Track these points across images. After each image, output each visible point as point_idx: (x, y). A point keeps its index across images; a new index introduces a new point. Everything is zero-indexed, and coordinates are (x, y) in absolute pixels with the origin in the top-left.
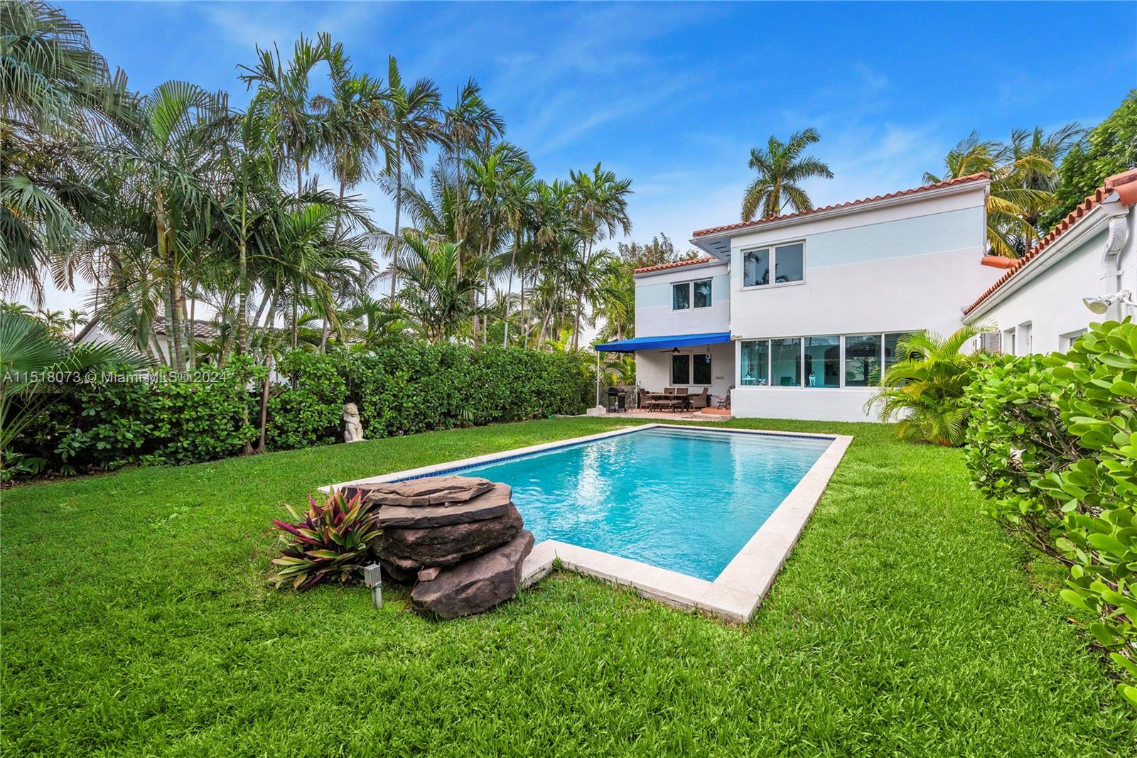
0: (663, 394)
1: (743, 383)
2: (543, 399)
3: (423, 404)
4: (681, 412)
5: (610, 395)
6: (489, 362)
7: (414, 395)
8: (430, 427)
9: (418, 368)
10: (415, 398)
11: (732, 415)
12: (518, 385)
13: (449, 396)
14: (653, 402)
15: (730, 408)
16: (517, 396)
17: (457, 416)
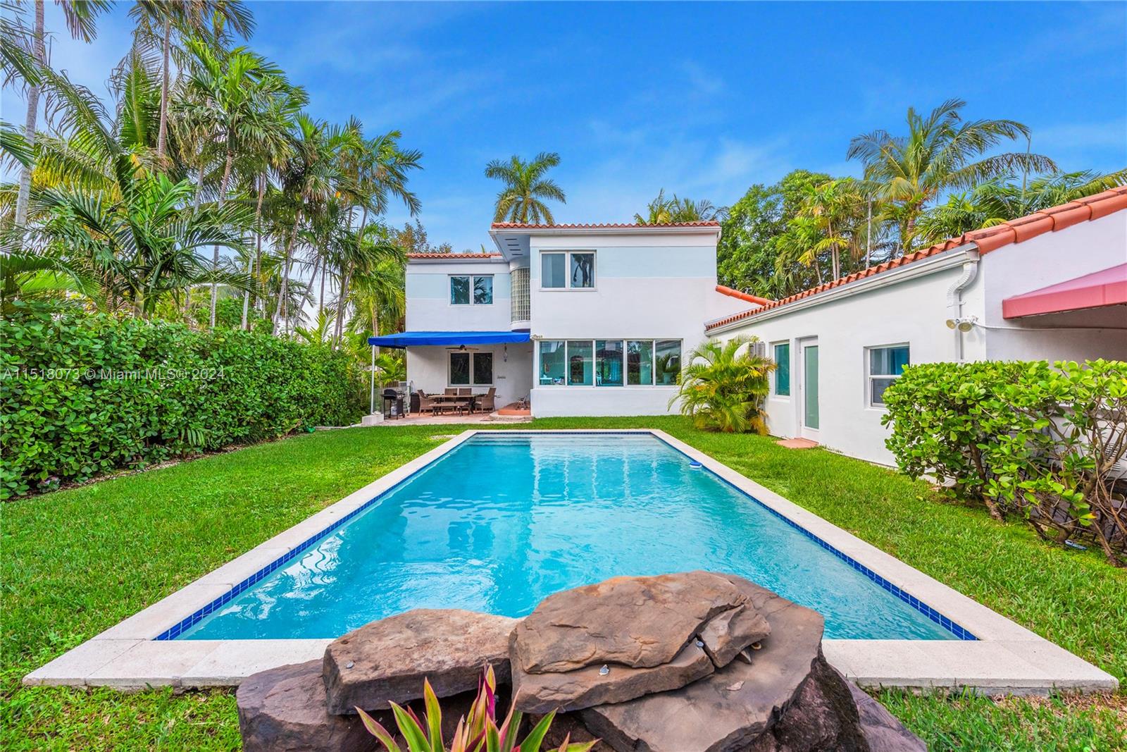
0: (444, 396)
1: (542, 382)
2: (304, 406)
3: (109, 425)
4: (468, 414)
5: (386, 398)
6: (229, 355)
7: (91, 411)
8: (120, 464)
9: (99, 362)
10: (93, 416)
11: (532, 415)
12: (273, 390)
13: (162, 410)
14: (435, 404)
15: (530, 408)
16: (271, 405)
17: (173, 440)
